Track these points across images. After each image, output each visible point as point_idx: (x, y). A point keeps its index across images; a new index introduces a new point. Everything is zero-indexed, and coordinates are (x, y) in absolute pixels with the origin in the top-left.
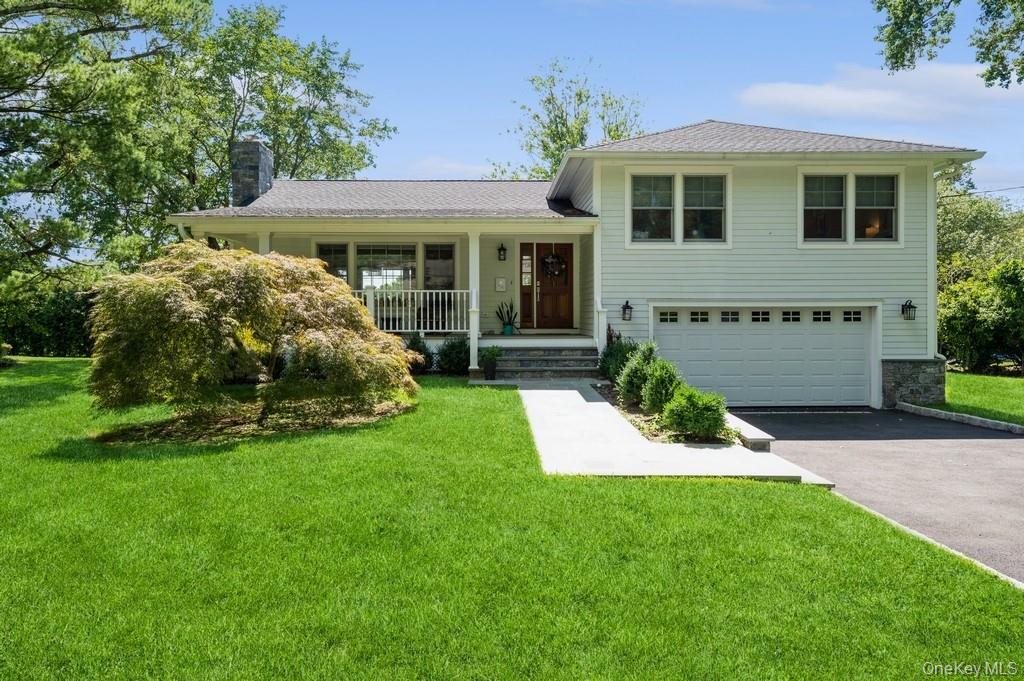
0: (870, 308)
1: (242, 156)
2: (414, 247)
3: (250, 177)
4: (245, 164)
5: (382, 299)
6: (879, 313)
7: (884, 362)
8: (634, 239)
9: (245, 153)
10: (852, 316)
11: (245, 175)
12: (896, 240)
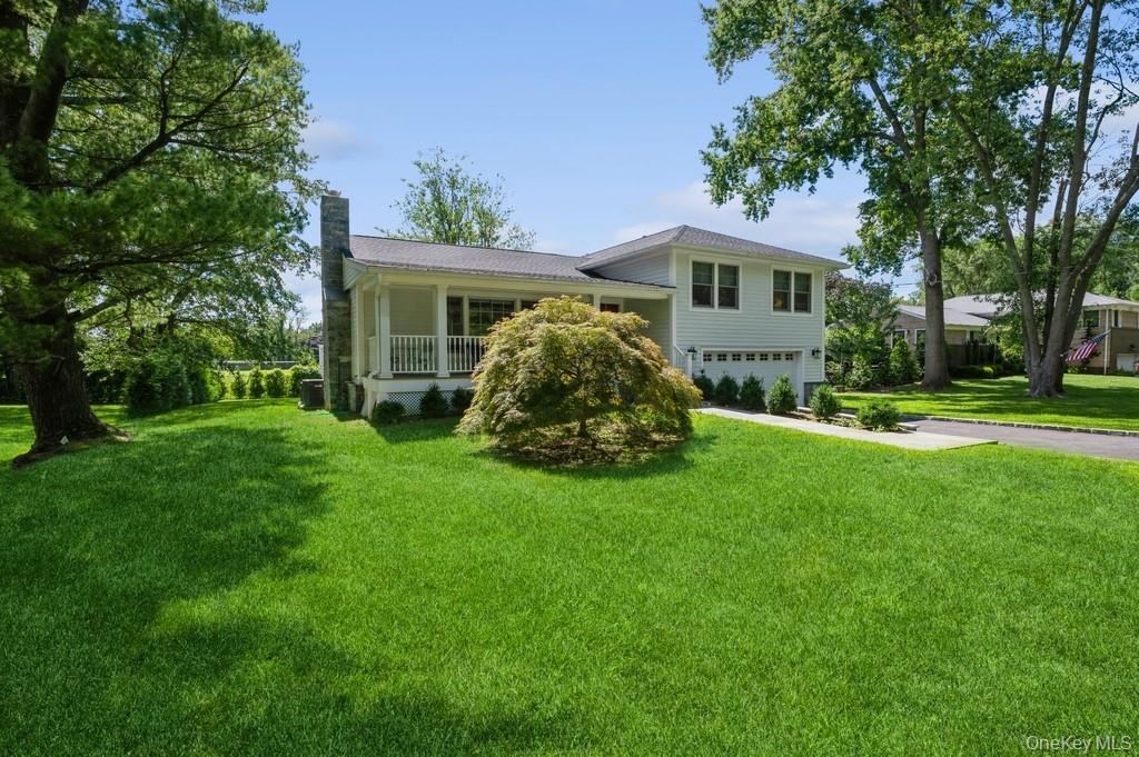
0: (797, 352)
1: (332, 210)
2: (513, 302)
3: (341, 230)
4: (336, 218)
5: (478, 346)
6: (803, 355)
7: (805, 384)
8: (694, 304)
9: (335, 207)
10: (789, 356)
11: (335, 228)
12: (810, 312)
